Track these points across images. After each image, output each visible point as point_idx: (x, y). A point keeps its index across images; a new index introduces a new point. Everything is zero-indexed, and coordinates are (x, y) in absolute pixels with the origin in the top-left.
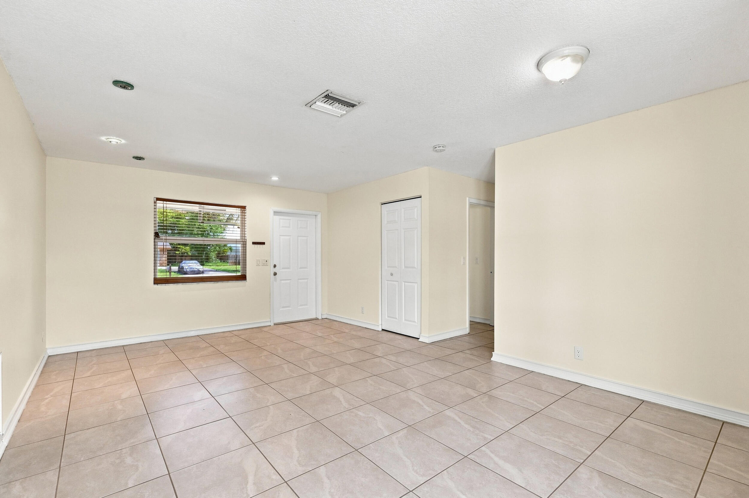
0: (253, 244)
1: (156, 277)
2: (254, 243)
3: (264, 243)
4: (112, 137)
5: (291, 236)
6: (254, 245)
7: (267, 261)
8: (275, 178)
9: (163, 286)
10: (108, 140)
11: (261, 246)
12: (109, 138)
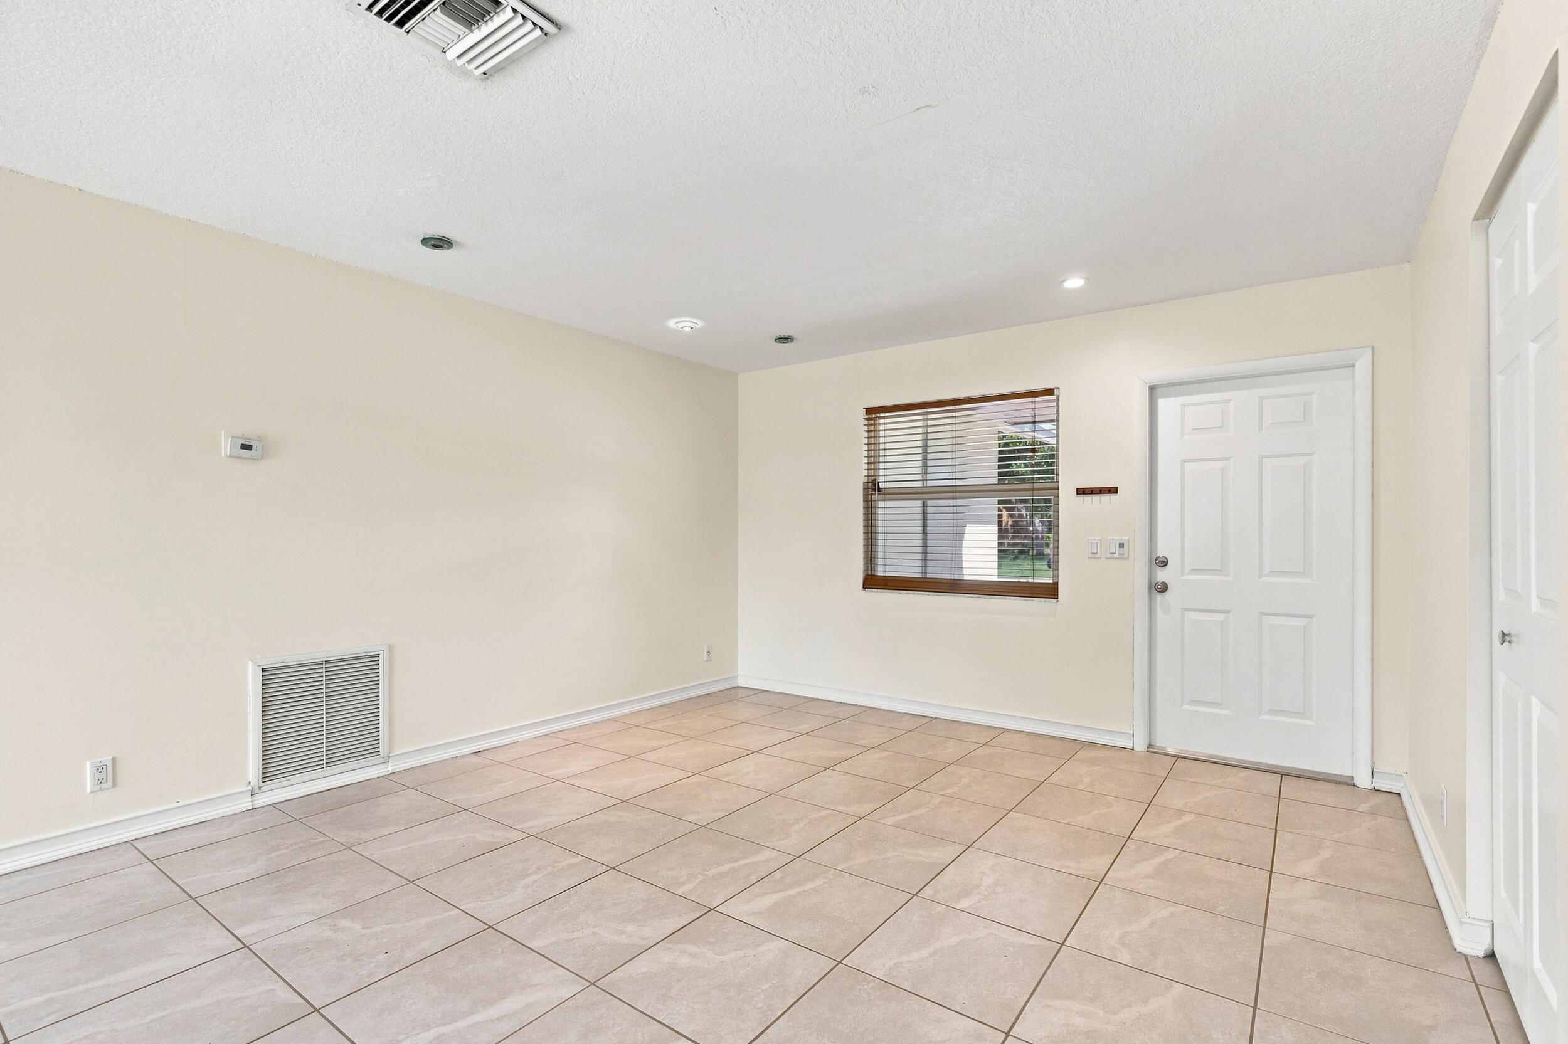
0: (1078, 494)
1: (873, 574)
2: (1081, 492)
3: (1113, 491)
4: (683, 319)
5: (1228, 459)
6: (1081, 498)
7: (1121, 545)
8: (1074, 283)
9: (895, 594)
10: (678, 325)
11: (1105, 498)
12: (679, 322)
